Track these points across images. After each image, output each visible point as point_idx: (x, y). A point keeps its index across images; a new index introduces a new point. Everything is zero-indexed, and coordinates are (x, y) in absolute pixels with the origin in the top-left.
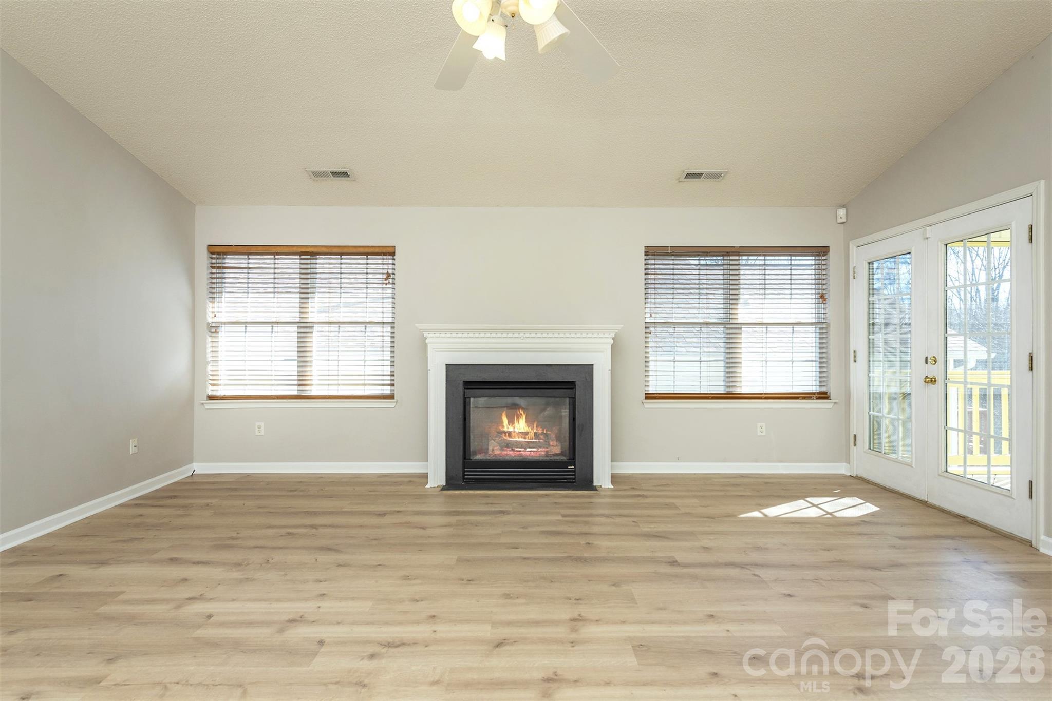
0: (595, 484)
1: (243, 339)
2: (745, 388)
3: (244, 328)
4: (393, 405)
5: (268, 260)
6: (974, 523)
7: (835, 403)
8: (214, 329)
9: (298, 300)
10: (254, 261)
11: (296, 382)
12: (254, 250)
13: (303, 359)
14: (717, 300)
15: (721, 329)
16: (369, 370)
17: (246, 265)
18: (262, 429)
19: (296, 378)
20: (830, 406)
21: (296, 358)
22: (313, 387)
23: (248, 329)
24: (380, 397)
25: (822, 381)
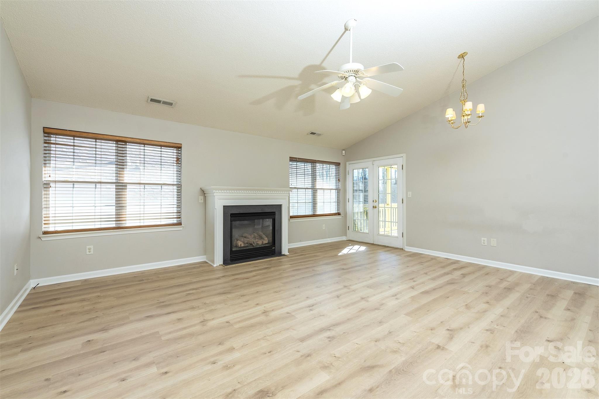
0: (283, 253)
1: (71, 192)
2: (318, 213)
3: (72, 185)
4: (181, 229)
5: (90, 143)
6: (388, 247)
7: (342, 216)
8: (47, 185)
9: (114, 169)
10: (78, 141)
11: (114, 219)
12: (78, 134)
13: (120, 205)
14: (309, 179)
15: (310, 190)
16: (164, 210)
17: (72, 144)
18: (92, 250)
19: (114, 216)
20: (341, 217)
21: (114, 204)
22: (127, 222)
23: (75, 186)
24: (174, 224)
25: (338, 209)
